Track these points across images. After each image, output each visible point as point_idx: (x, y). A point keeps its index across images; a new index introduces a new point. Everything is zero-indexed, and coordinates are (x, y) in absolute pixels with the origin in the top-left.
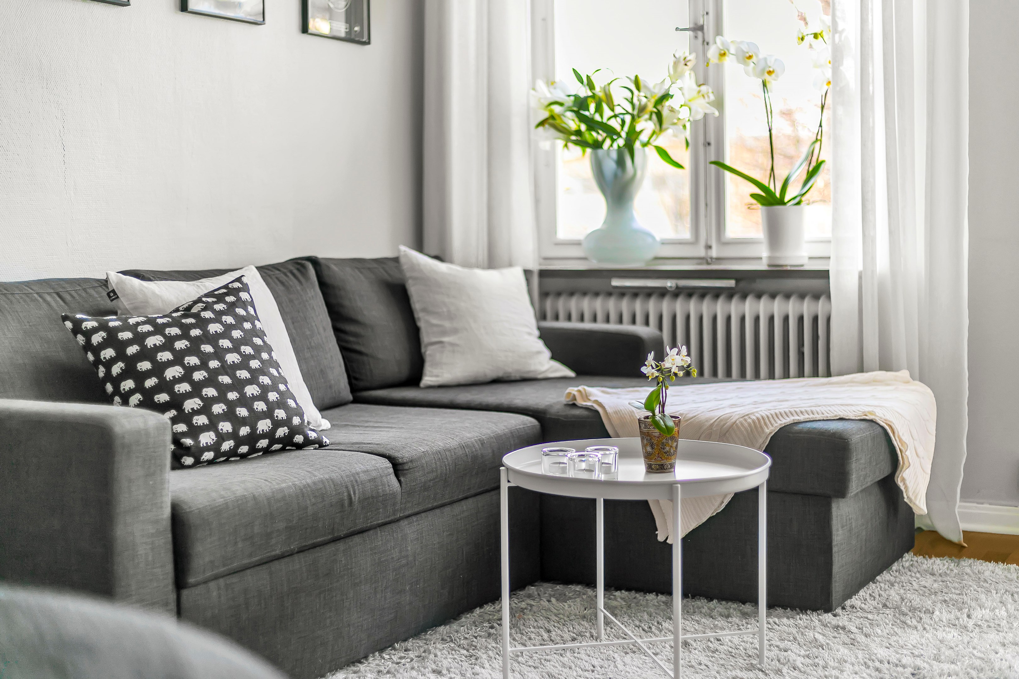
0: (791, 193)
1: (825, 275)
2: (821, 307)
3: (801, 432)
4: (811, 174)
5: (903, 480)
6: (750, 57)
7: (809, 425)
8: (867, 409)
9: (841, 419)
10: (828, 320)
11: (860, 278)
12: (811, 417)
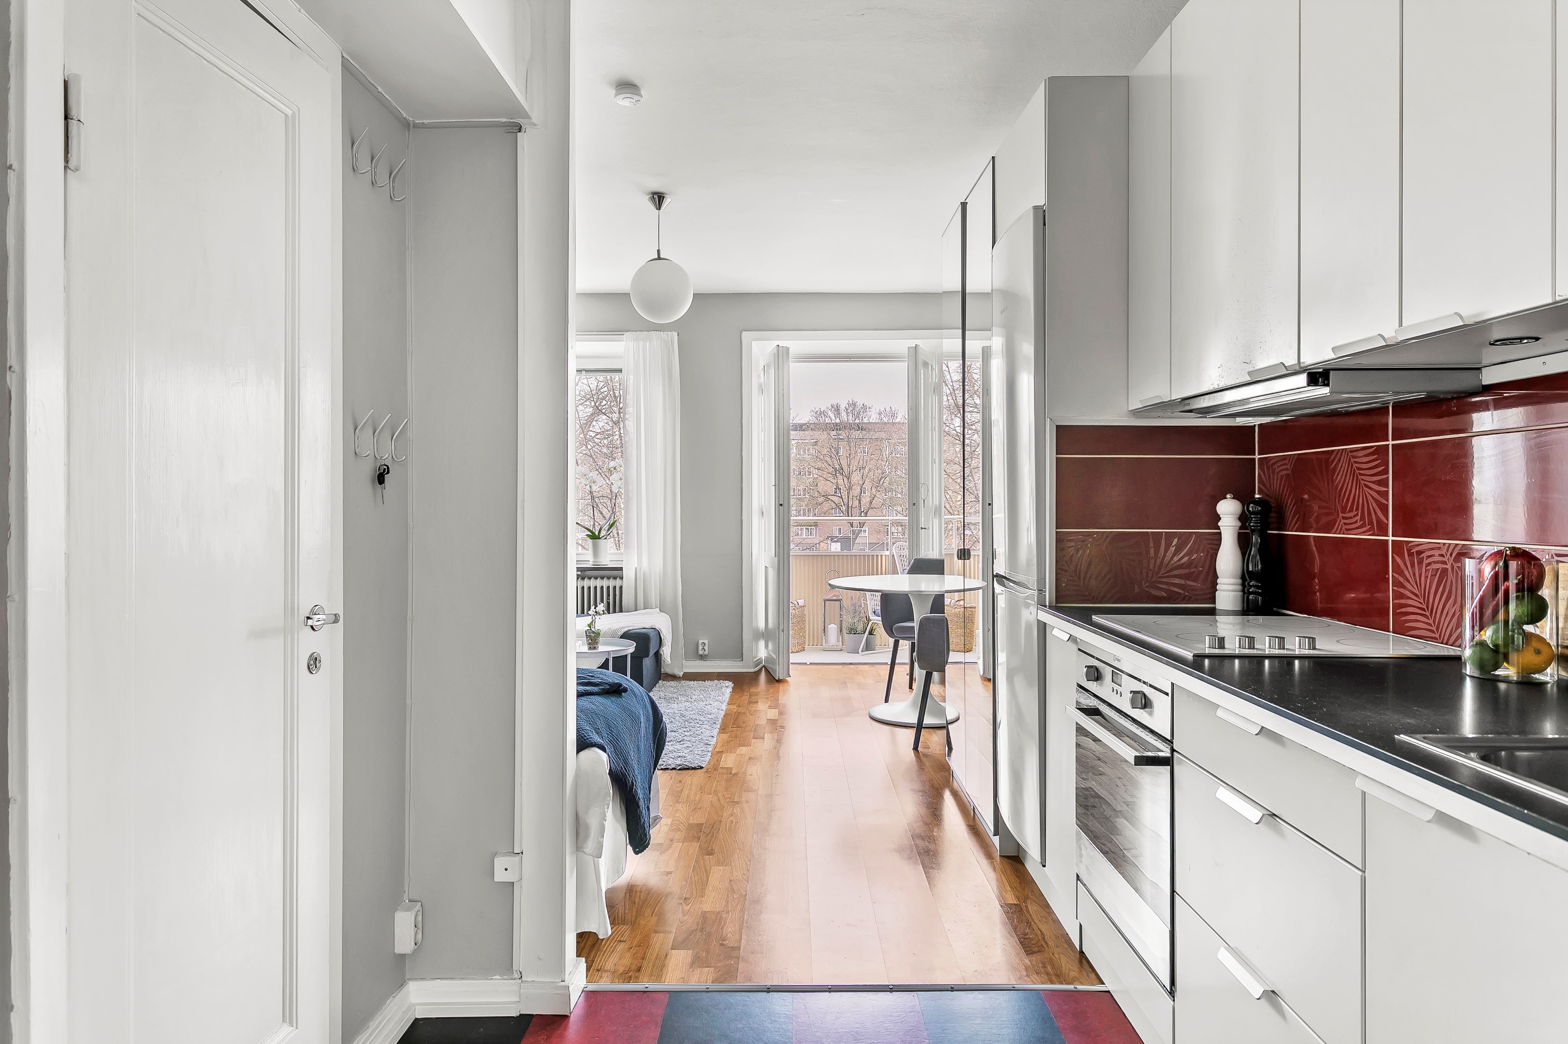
0: (603, 533)
1: (621, 569)
2: (618, 583)
3: (632, 633)
4: (611, 526)
5: (663, 650)
6: (585, 475)
7: (634, 631)
8: (652, 624)
9: (644, 628)
10: (621, 587)
11: (636, 570)
12: (634, 628)
